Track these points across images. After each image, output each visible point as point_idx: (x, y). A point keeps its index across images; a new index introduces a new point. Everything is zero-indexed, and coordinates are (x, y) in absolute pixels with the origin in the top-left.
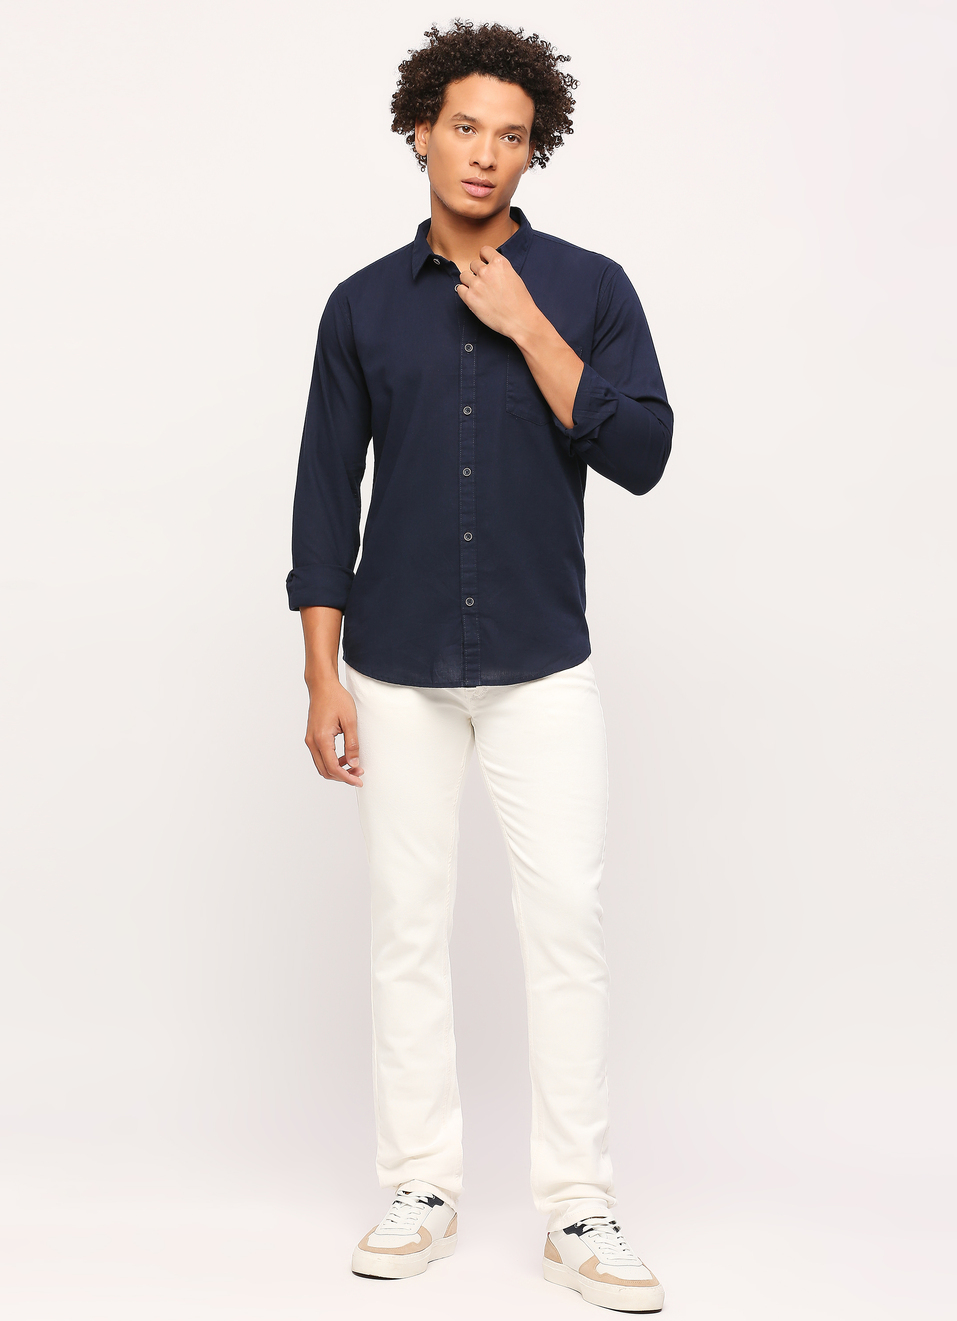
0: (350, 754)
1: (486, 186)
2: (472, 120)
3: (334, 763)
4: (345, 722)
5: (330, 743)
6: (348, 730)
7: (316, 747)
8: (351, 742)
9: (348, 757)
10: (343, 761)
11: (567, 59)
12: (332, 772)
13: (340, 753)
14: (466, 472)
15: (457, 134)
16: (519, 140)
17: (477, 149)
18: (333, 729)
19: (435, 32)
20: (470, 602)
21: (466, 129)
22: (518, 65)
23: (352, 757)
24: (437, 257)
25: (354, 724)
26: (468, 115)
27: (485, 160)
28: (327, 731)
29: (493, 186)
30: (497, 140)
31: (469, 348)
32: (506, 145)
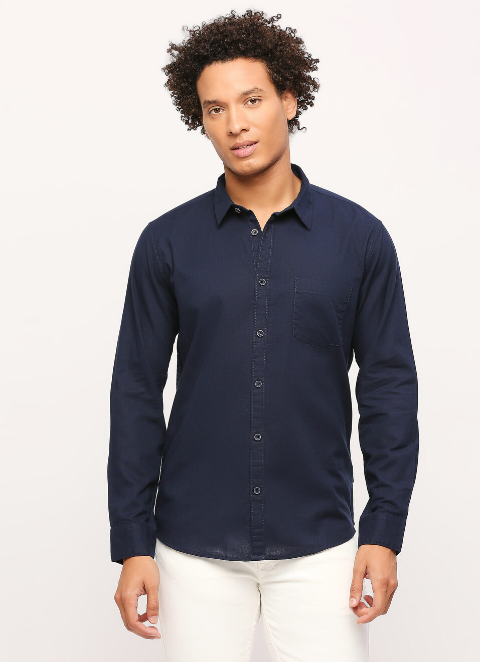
0: (151, 612)
1: (250, 145)
3: (134, 619)
4: (149, 585)
5: (133, 602)
6: (151, 592)
7: (122, 602)
8: (153, 602)
9: (149, 614)
10: (143, 618)
12: (131, 626)
13: (142, 610)
18: (137, 591)
20: (257, 490)
23: (153, 615)
24: (237, 207)
25: (157, 588)
26: (210, 100)
27: (236, 127)
28: (132, 591)
29: (256, 143)
30: (241, 106)
31: (262, 282)
32: (250, 108)
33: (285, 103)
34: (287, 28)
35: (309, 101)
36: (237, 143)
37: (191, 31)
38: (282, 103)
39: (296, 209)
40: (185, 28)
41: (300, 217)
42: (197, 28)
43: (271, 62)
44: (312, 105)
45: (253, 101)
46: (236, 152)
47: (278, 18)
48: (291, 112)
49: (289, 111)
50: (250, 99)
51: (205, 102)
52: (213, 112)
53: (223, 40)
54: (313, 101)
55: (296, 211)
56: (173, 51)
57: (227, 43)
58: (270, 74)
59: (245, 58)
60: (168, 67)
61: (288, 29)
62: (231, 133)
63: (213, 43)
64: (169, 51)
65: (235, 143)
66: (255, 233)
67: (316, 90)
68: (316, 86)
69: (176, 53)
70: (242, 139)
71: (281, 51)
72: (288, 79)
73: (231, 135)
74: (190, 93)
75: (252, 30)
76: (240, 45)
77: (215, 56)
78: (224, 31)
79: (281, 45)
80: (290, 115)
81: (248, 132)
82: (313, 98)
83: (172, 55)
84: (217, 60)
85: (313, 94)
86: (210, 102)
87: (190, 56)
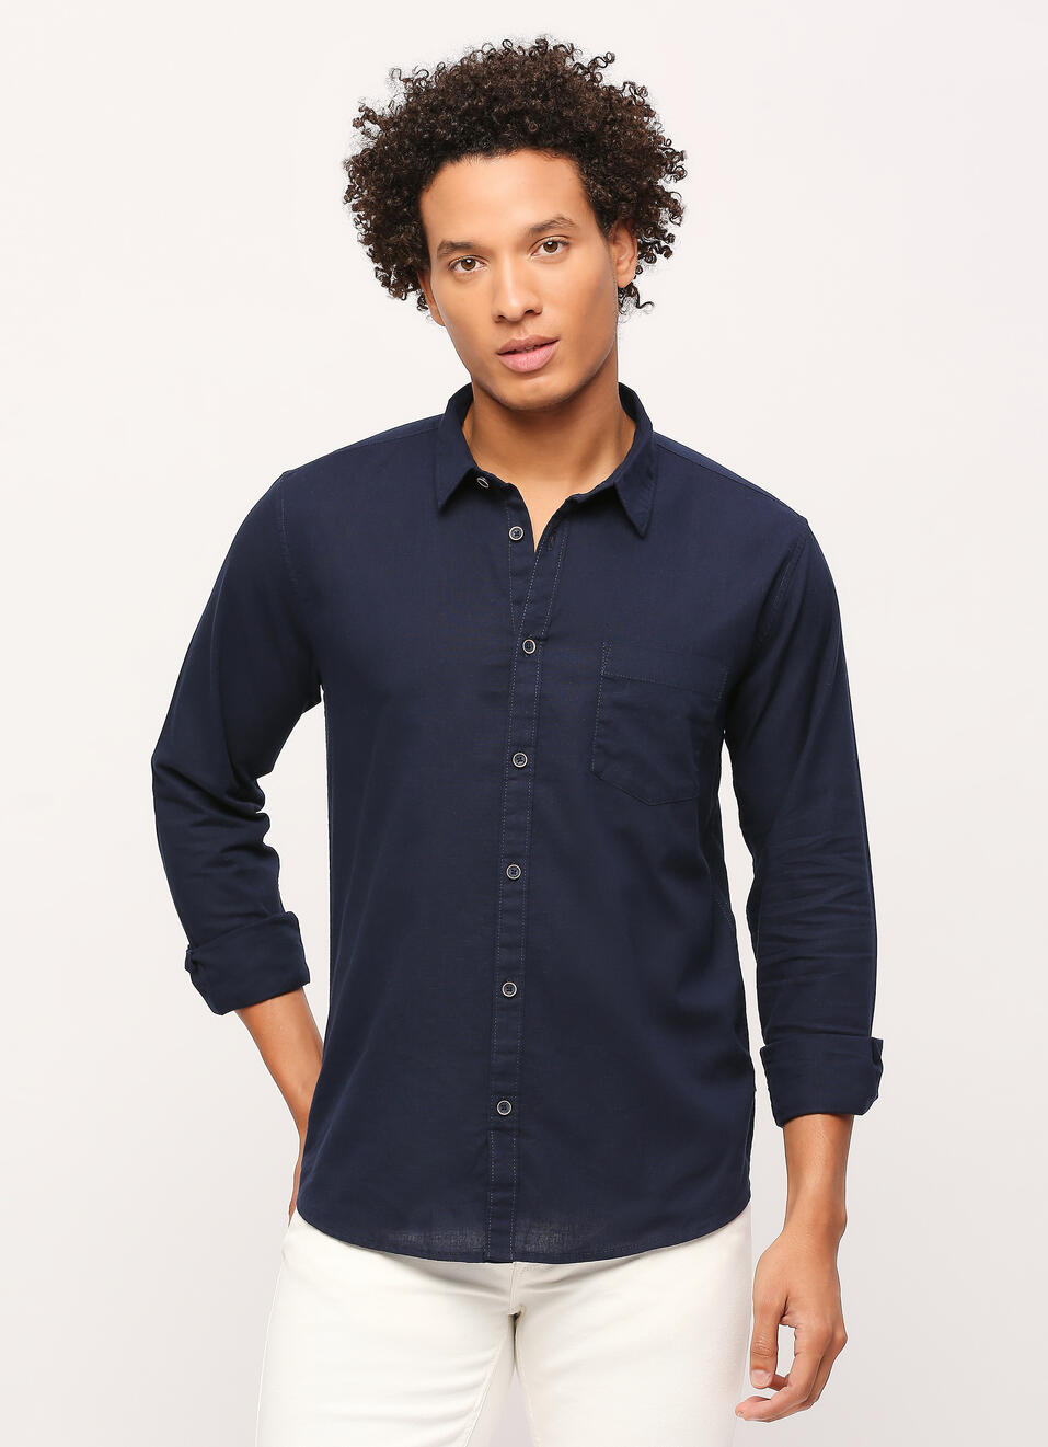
1: (542, 346)
2: (465, 246)
11: (609, 60)
14: (514, 872)
15: (459, 281)
16: (565, 244)
17: (496, 290)
19: (369, 115)
20: (504, 1108)
21: (468, 265)
22: (506, 118)
24: (484, 474)
26: (454, 241)
27: (514, 305)
29: (552, 342)
30: (526, 258)
31: (529, 647)
32: (544, 262)
33: (614, 249)
34: (625, 84)
35: (663, 244)
36: (514, 340)
37: (407, 80)
38: (609, 250)
39: (618, 487)
40: (396, 74)
41: (626, 506)
42: (423, 74)
43: (591, 159)
44: (668, 254)
45: (551, 247)
46: (510, 360)
47: (607, 62)
48: (627, 271)
49: (623, 267)
50: (545, 240)
51: (443, 245)
52: (460, 269)
53: (490, 108)
54: (670, 245)
55: (620, 493)
56: (368, 124)
57: (498, 115)
58: (588, 188)
59: (535, 149)
60: (356, 159)
61: (628, 86)
62: (501, 317)
63: (467, 113)
64: (358, 123)
65: (508, 340)
66: (517, 534)
67: (677, 221)
68: (676, 211)
69: (375, 129)
70: (525, 331)
71: (614, 135)
72: (623, 198)
73: (501, 319)
74: (405, 220)
75: (554, 87)
76: (527, 120)
77: (469, 143)
78: (491, 89)
79: (613, 122)
80: (623, 277)
81: (538, 318)
82: (671, 239)
83: (366, 133)
84: (473, 153)
85: (670, 228)
86: (454, 247)
87: (411, 141)
